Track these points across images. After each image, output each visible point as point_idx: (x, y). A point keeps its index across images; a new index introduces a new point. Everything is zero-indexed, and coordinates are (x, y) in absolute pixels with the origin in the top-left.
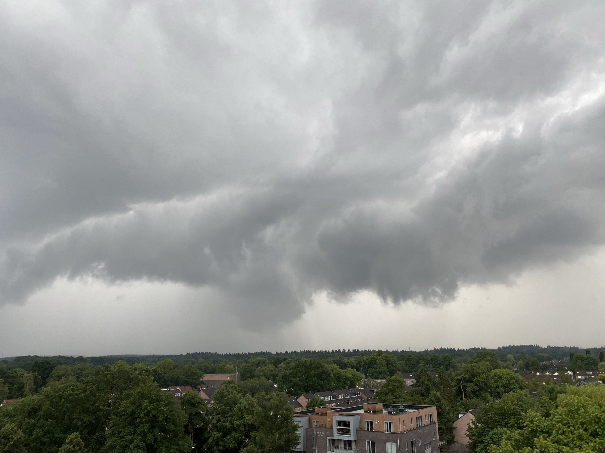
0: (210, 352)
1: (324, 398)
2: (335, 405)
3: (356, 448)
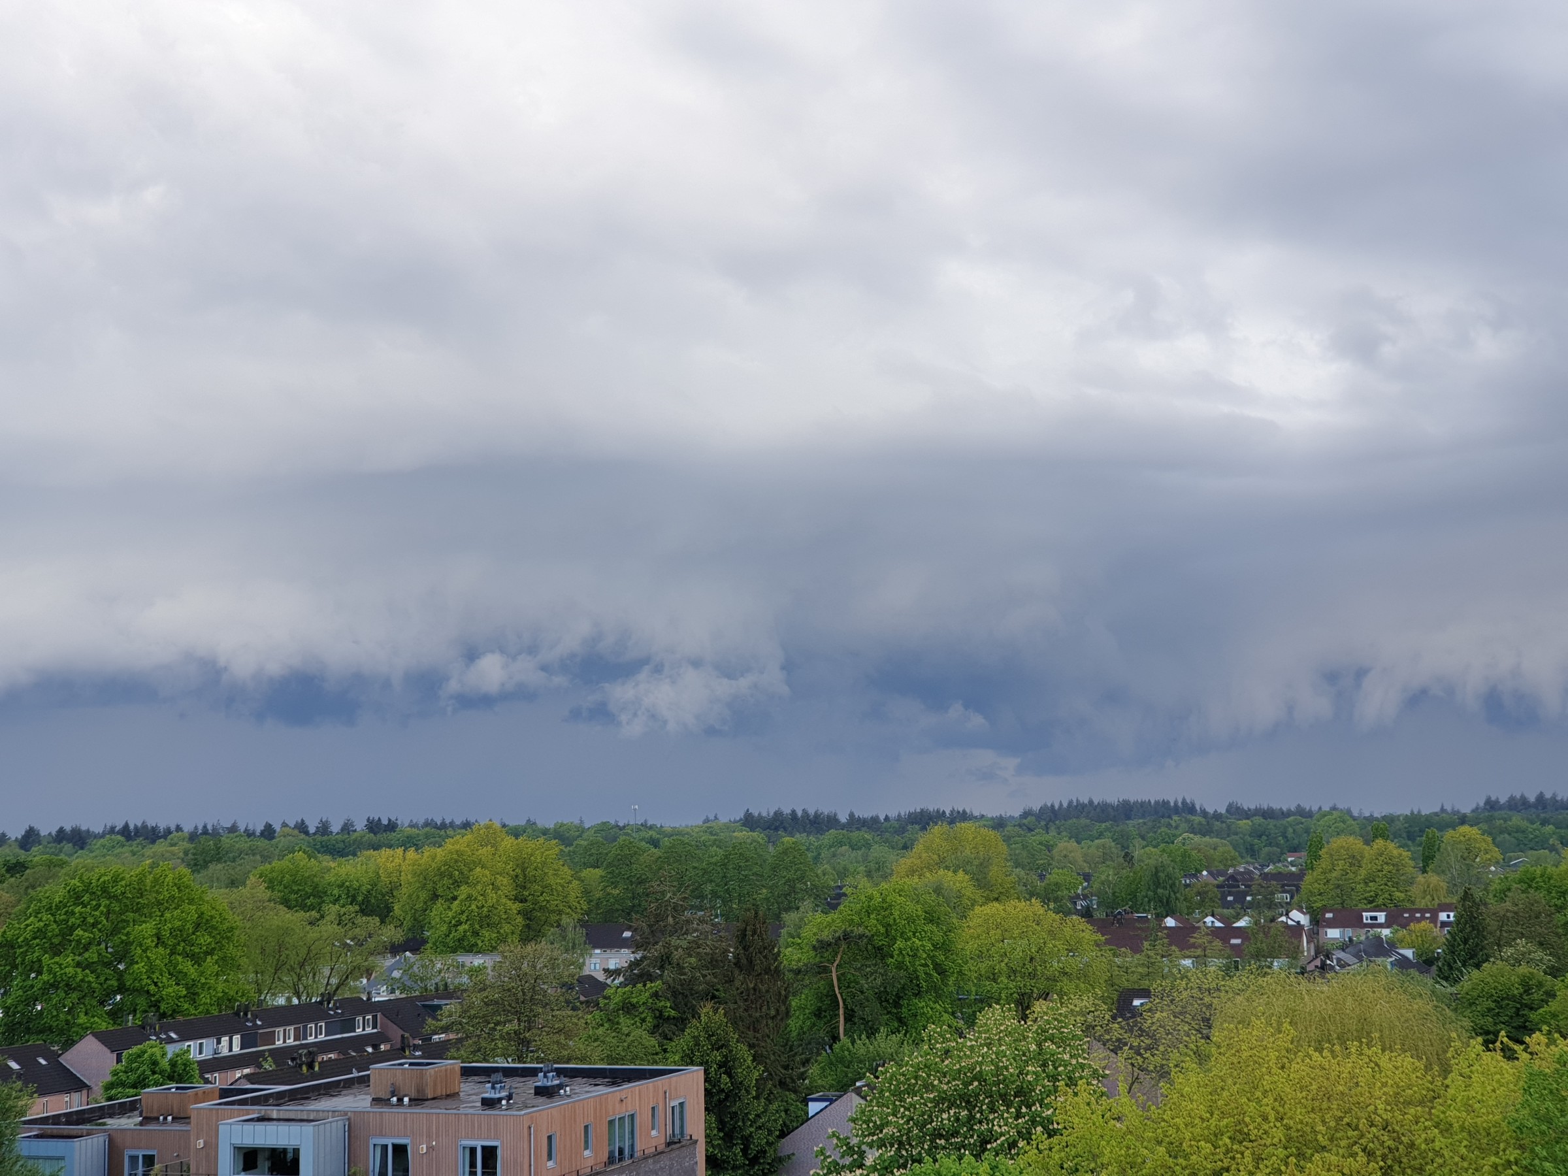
1: (201, 1044)
2: (246, 1077)
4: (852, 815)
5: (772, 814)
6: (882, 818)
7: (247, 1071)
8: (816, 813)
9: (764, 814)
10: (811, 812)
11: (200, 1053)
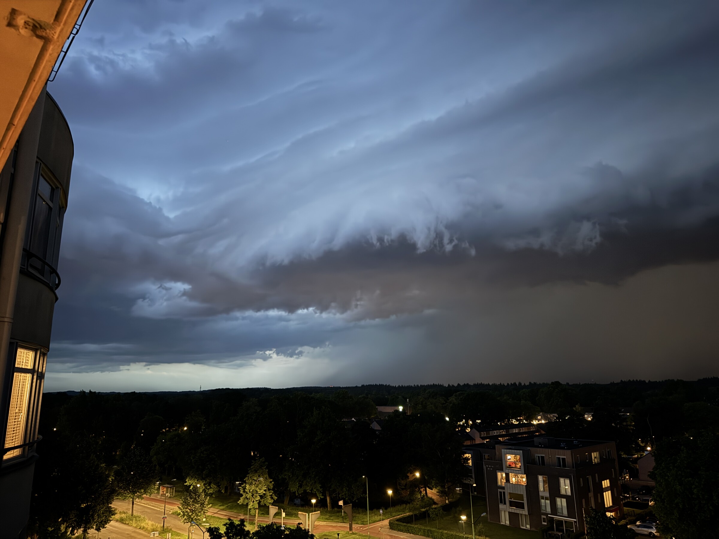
0: (384, 384)
1: (497, 432)
2: (507, 439)
3: (527, 483)
4: (649, 381)
5: (628, 380)
6: (658, 381)
7: (507, 438)
8: (640, 380)
9: (626, 381)
10: (638, 380)
11: (497, 433)
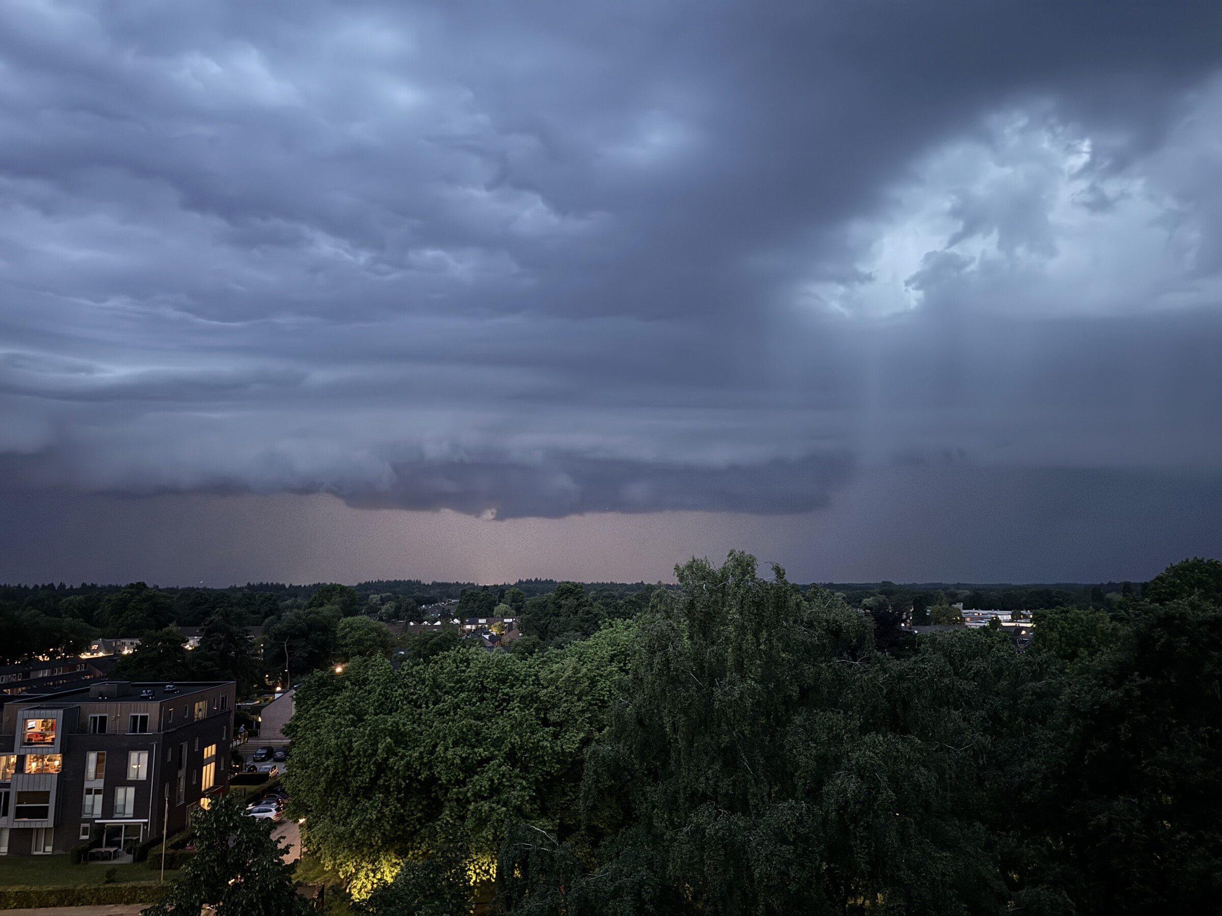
3: (63, 768)
